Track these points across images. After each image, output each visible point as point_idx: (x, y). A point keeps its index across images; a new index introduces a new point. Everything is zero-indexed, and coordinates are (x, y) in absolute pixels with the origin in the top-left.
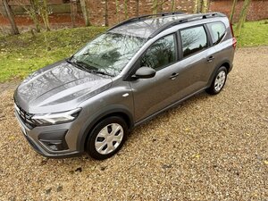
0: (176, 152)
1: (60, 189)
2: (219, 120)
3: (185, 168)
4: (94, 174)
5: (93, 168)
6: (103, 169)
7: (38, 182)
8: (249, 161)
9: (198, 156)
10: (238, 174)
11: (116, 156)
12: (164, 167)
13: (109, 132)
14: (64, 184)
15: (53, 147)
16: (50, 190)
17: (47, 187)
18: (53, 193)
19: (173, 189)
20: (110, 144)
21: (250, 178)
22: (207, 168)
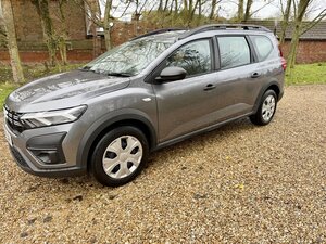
0: (213, 181)
1: (49, 219)
2: (269, 150)
3: (224, 199)
4: (100, 204)
5: (98, 197)
6: (112, 198)
7: (19, 211)
8: (313, 193)
9: (242, 186)
10: (299, 208)
11: (131, 184)
12: (196, 197)
13: (124, 147)
14: (54, 214)
15: (45, 159)
16: (33, 221)
17: (31, 216)
18: (38, 224)
19: (208, 223)
20: (124, 166)
21: (317, 212)
22: (256, 199)
